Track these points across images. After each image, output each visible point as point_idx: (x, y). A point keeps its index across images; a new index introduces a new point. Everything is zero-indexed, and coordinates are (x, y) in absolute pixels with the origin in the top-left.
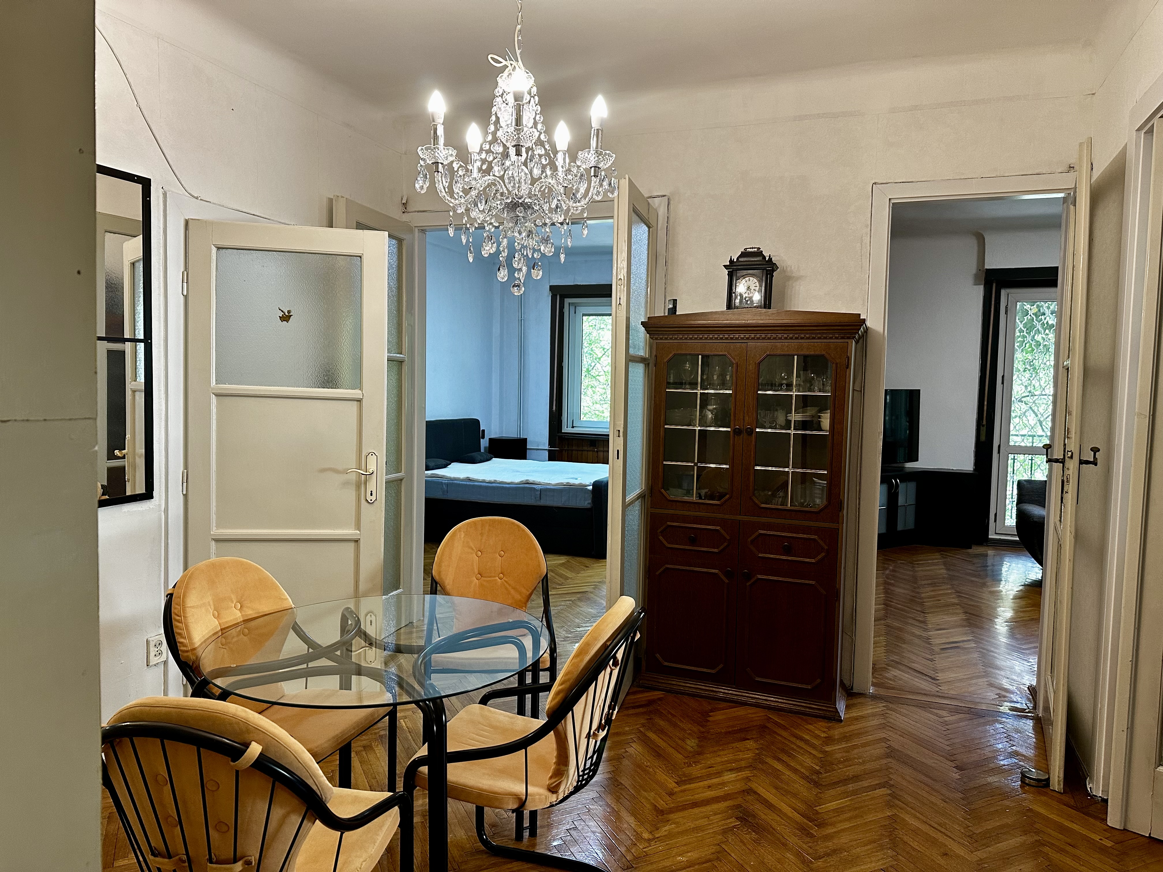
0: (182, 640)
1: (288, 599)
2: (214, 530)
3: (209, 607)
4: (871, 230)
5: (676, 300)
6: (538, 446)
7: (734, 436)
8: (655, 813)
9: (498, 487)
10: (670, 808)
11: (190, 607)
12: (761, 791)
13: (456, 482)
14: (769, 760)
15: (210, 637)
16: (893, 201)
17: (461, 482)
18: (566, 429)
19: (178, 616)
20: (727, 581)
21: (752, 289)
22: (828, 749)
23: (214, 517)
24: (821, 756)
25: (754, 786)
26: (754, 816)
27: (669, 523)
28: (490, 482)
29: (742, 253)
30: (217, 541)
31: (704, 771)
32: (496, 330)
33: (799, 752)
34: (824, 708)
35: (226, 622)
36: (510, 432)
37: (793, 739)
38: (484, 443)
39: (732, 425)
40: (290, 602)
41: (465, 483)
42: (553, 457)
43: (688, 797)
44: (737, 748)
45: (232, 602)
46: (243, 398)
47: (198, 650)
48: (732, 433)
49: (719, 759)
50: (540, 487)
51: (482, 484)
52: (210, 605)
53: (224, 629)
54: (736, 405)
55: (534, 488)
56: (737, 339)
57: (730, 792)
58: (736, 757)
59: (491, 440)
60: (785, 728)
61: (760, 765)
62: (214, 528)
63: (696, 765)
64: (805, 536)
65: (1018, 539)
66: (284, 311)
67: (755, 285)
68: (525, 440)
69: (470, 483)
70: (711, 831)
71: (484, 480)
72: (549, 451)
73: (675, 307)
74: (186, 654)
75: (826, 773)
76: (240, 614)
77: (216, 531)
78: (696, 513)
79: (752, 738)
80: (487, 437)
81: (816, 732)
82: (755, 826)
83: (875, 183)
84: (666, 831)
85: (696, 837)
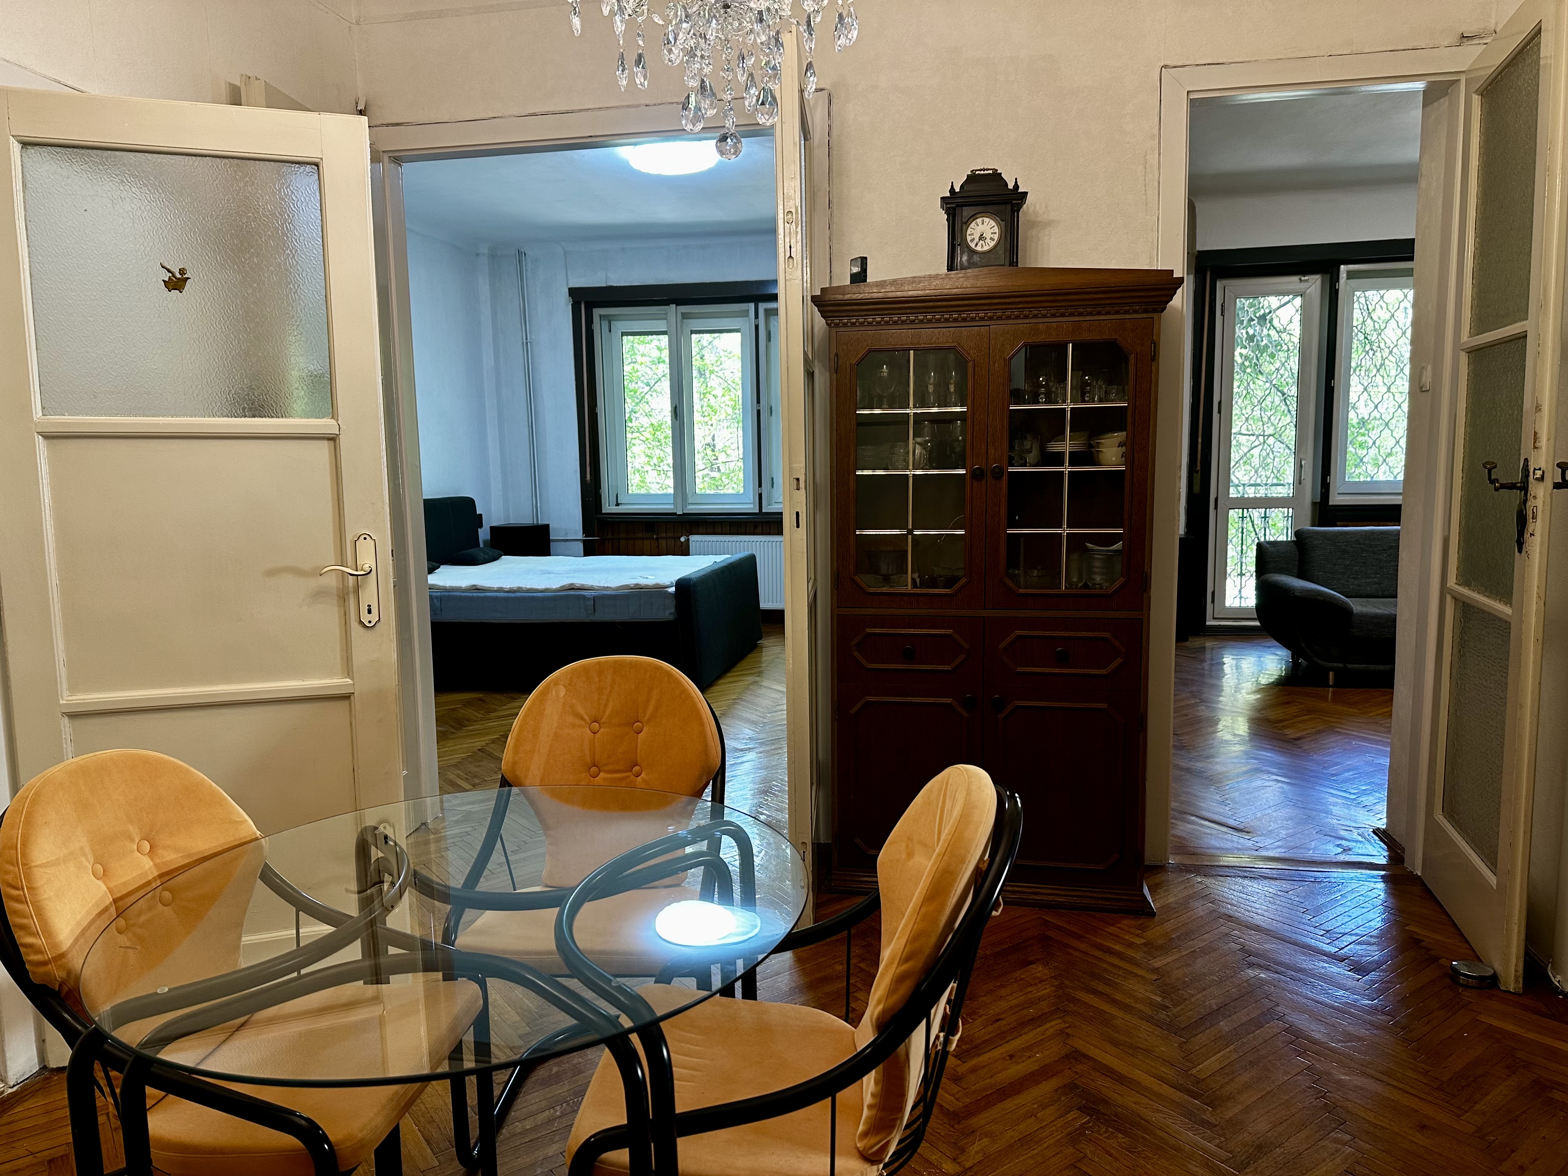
0: (30, 940)
1: (246, 821)
2: (65, 698)
3: (83, 859)
4: (1159, 143)
5: (866, 258)
6: (566, 534)
7: (972, 483)
8: (945, 1120)
9: (524, 598)
10: (966, 1106)
11: (42, 866)
12: (1093, 1052)
13: (455, 593)
14: (1081, 995)
15: (93, 921)
16: (1192, 96)
17: (463, 594)
18: (608, 507)
19: (17, 888)
20: (965, 714)
21: (988, 239)
22: (1158, 963)
23: (62, 672)
24: (1155, 977)
25: (1079, 1044)
26: (1105, 1101)
27: (869, 630)
28: (511, 591)
29: (968, 176)
30: (73, 716)
31: (990, 1028)
32: (488, 361)
33: (1119, 975)
34: (1125, 897)
35: (124, 884)
36: (521, 517)
37: (1099, 954)
38: (484, 534)
39: (968, 464)
40: (250, 826)
41: (471, 595)
42: (590, 550)
43: (987, 1081)
44: (1022, 979)
45: (132, 840)
46: (102, 440)
47: (69, 956)
48: (968, 477)
49: (1004, 1004)
50: (592, 593)
51: (498, 594)
52: (85, 855)
53: (122, 898)
54: (973, 430)
55: (584, 597)
56: (973, 319)
57: (1046, 1062)
58: (1030, 996)
59: (493, 529)
60: (1079, 937)
61: (1071, 1005)
62: (66, 693)
63: (974, 1020)
64: (1090, 634)
65: (1257, 623)
66: (172, 269)
67: (992, 231)
68: (547, 527)
69: (478, 594)
70: (1052, 1141)
71: (502, 588)
72: (584, 540)
73: (864, 270)
74: (42, 969)
75: (1175, 1006)
76: (151, 863)
77: (70, 698)
78: (913, 611)
79: (1038, 960)
80: (487, 524)
81: (1126, 937)
82: (1115, 1121)
83: (1165, 66)
84: (977, 1152)
85: (1032, 1157)
